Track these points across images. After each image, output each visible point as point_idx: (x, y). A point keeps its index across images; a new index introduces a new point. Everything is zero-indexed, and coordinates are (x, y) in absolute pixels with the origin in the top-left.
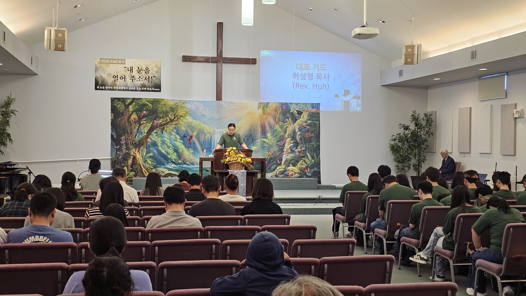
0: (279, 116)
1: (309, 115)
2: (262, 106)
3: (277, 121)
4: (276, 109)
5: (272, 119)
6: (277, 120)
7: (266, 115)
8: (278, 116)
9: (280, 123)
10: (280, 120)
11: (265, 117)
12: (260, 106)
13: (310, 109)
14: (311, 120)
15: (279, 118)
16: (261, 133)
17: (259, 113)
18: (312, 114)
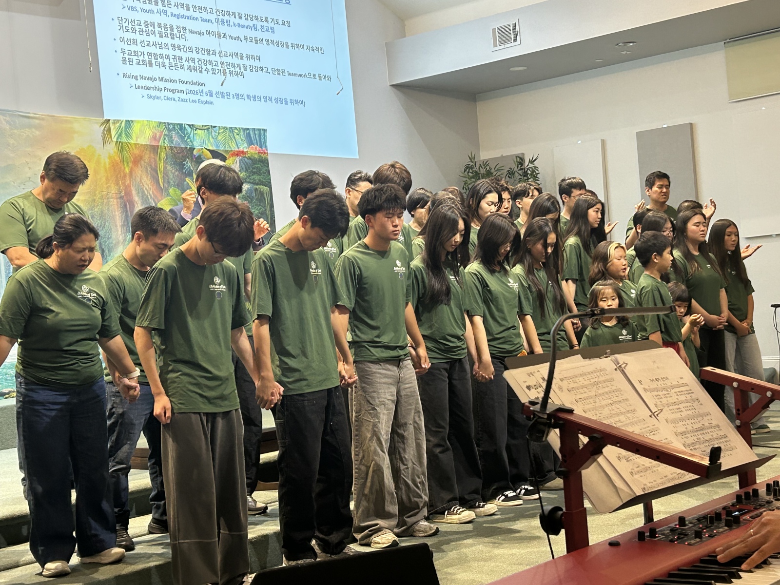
0: (165, 168)
1: (244, 166)
2: (113, 133)
3: (162, 186)
4: (153, 143)
5: (147, 177)
6: (161, 183)
7: (130, 164)
8: (162, 168)
9: (171, 191)
10: (169, 182)
11: (127, 170)
12: (109, 130)
13: (244, 147)
14: (248, 180)
15: (165, 174)
16: (122, 226)
17: (110, 157)
18: (250, 161)
